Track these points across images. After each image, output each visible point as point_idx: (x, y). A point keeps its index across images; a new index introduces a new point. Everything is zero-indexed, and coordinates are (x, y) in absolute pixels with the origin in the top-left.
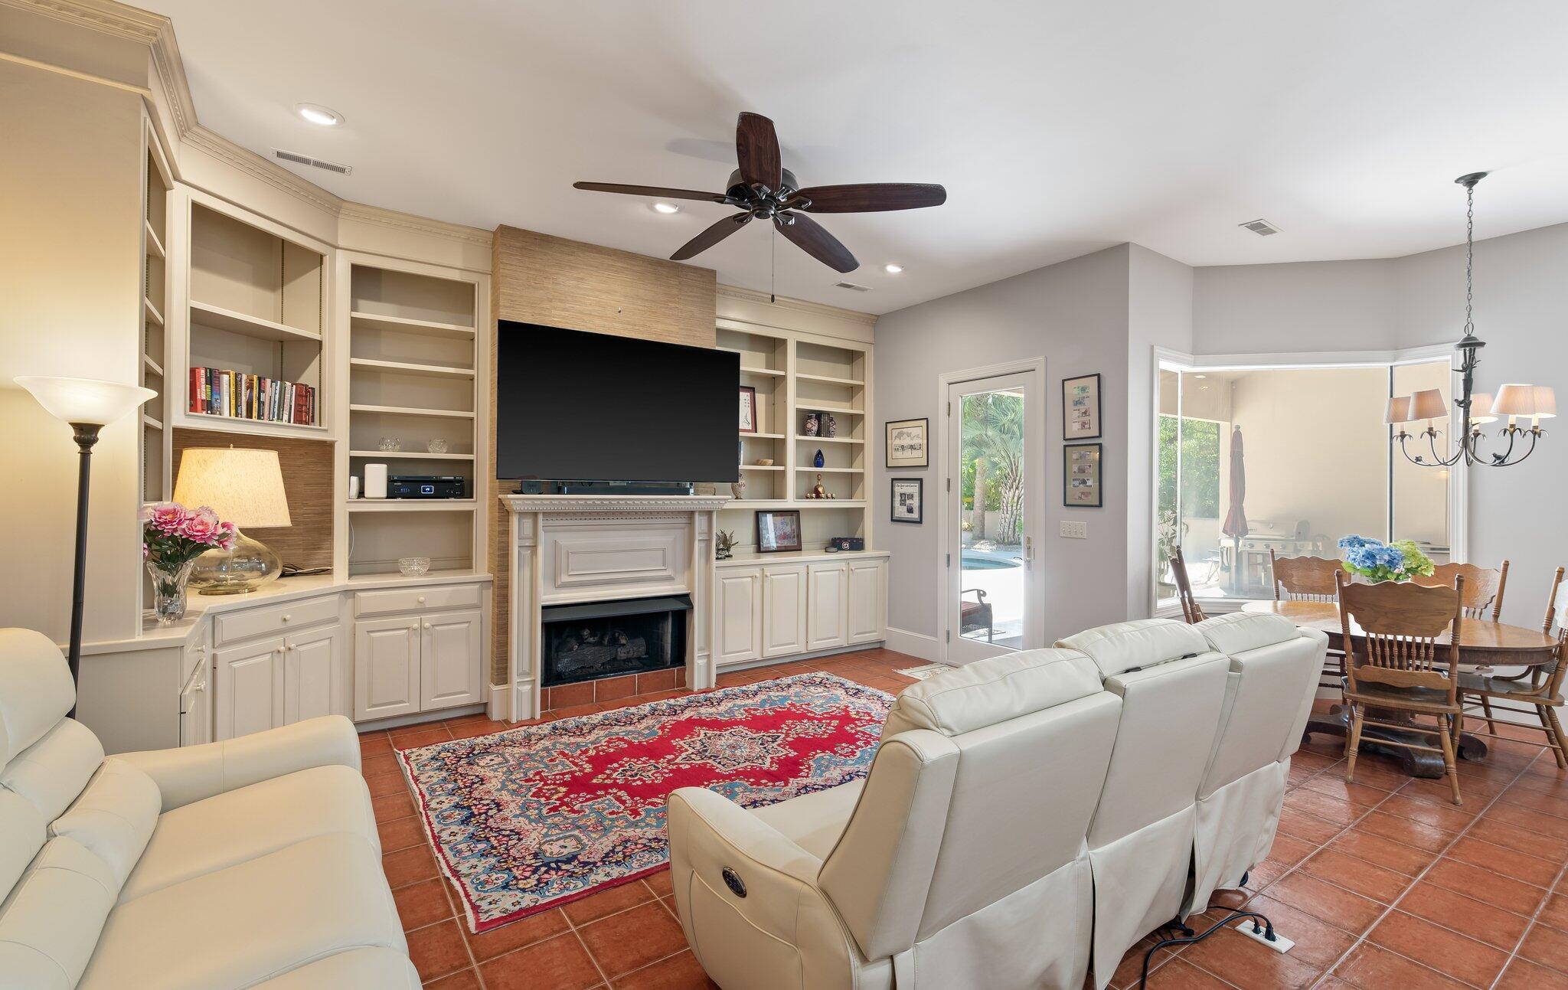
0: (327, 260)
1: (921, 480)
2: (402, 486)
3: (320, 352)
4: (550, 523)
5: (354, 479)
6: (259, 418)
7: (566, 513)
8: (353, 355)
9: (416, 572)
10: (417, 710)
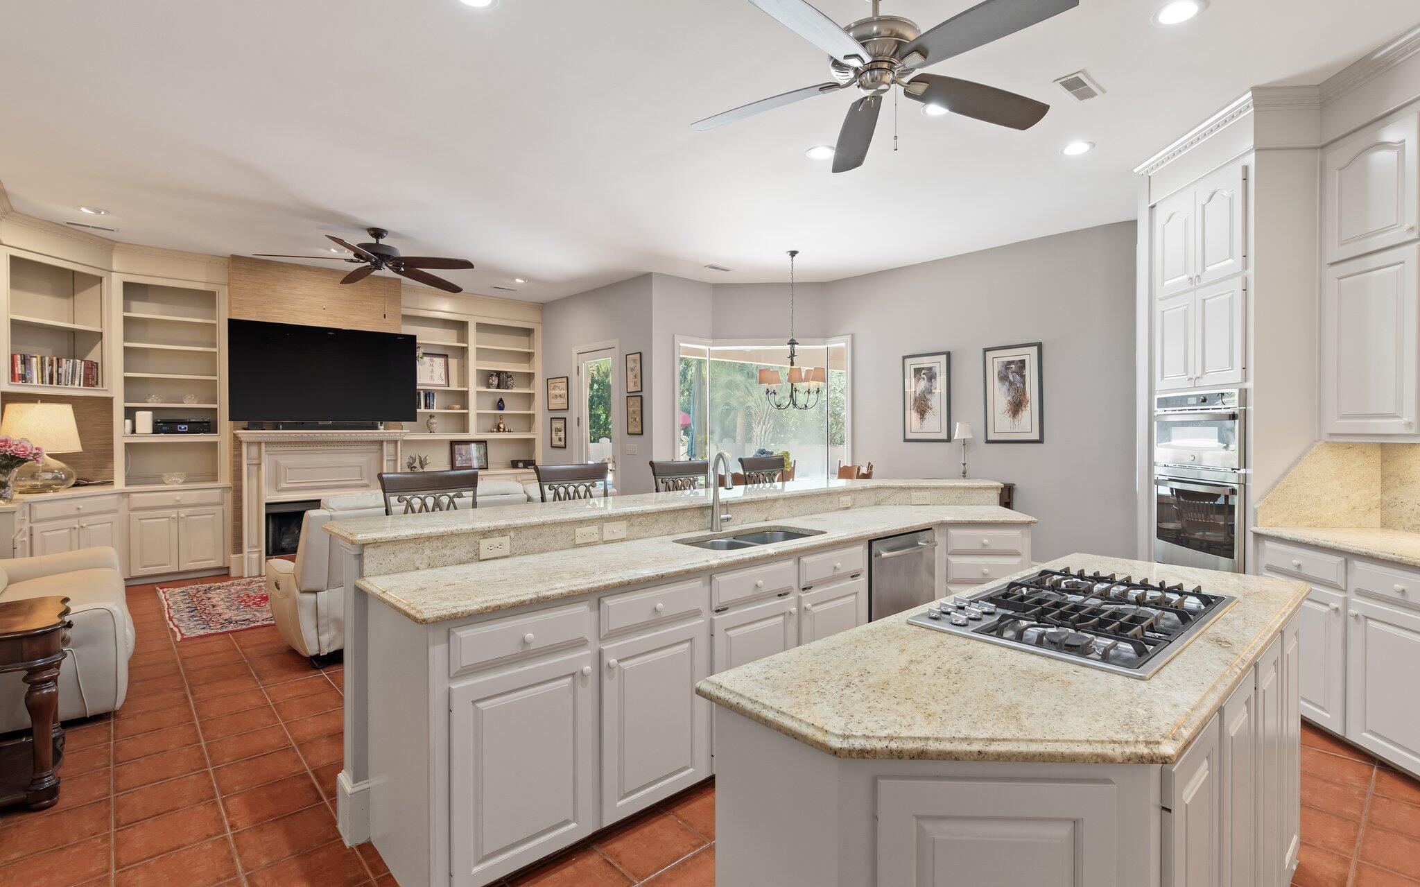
0: (105, 280)
1: (565, 419)
2: (164, 424)
3: (101, 339)
4: (270, 449)
5: (128, 422)
6: (58, 384)
7: (284, 443)
8: (125, 340)
9: (175, 482)
10: (177, 570)
